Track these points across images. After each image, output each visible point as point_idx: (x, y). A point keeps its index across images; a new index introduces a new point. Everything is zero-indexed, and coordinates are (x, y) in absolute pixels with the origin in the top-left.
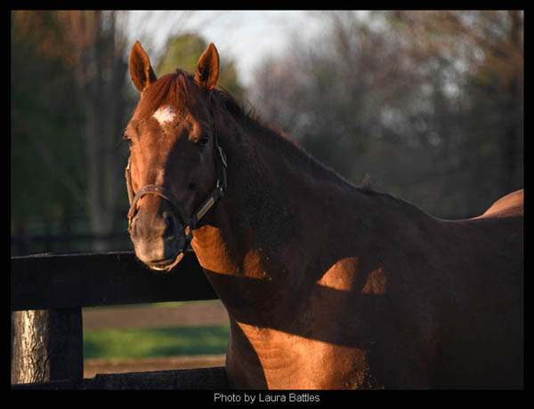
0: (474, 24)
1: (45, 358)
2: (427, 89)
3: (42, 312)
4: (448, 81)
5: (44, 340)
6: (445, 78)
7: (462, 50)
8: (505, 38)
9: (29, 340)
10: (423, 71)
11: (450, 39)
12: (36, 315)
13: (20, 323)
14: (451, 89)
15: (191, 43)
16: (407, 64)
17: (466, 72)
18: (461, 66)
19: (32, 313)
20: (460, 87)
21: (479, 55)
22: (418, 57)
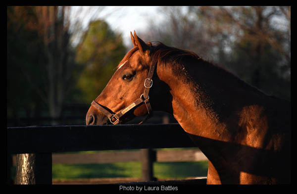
0: (240, 18)
1: (33, 177)
2: (216, 50)
3: (32, 155)
4: (226, 46)
5: (33, 168)
6: (225, 44)
7: (233, 31)
8: (255, 25)
9: (25, 168)
10: (214, 40)
11: (228, 25)
12: (29, 156)
13: (21, 159)
14: (228, 50)
15: (100, 24)
16: (206, 37)
17: (235, 42)
18: (232, 38)
19: (27, 155)
20: (232, 49)
21: (241, 33)
22: (212, 34)
